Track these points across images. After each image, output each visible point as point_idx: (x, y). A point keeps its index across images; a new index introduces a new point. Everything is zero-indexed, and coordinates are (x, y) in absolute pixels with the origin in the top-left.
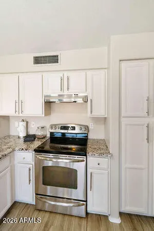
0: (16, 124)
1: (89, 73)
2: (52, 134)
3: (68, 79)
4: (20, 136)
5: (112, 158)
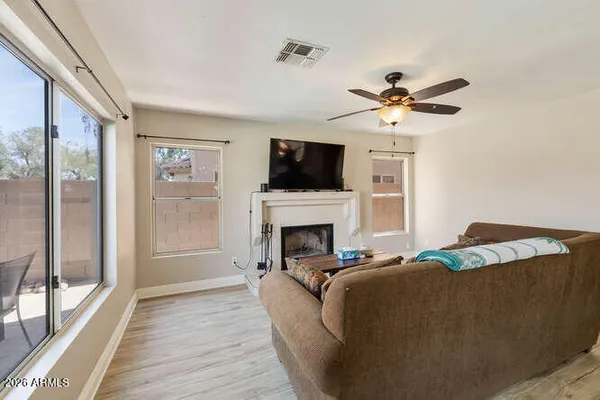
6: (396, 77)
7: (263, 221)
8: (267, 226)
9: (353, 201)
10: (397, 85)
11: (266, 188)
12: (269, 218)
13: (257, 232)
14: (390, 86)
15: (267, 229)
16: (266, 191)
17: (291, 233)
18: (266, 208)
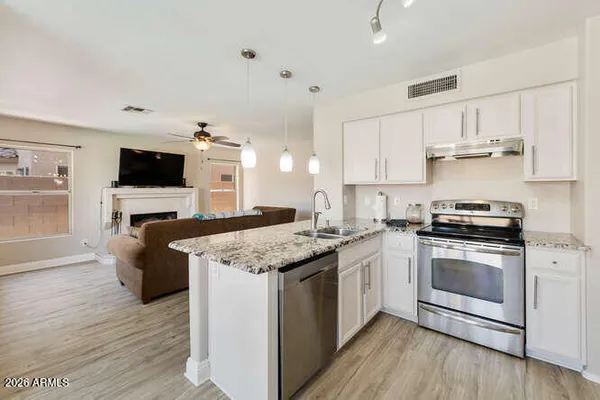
0: (367, 201)
1: (527, 96)
2: (435, 216)
3: (477, 114)
4: (377, 218)
5: (589, 252)
6: (203, 125)
7: (114, 210)
8: (117, 213)
9: (193, 195)
10: (204, 129)
11: (116, 185)
12: (119, 207)
13: (108, 218)
14: (200, 129)
15: (117, 216)
16: (116, 187)
17: (140, 220)
18: (116, 200)
